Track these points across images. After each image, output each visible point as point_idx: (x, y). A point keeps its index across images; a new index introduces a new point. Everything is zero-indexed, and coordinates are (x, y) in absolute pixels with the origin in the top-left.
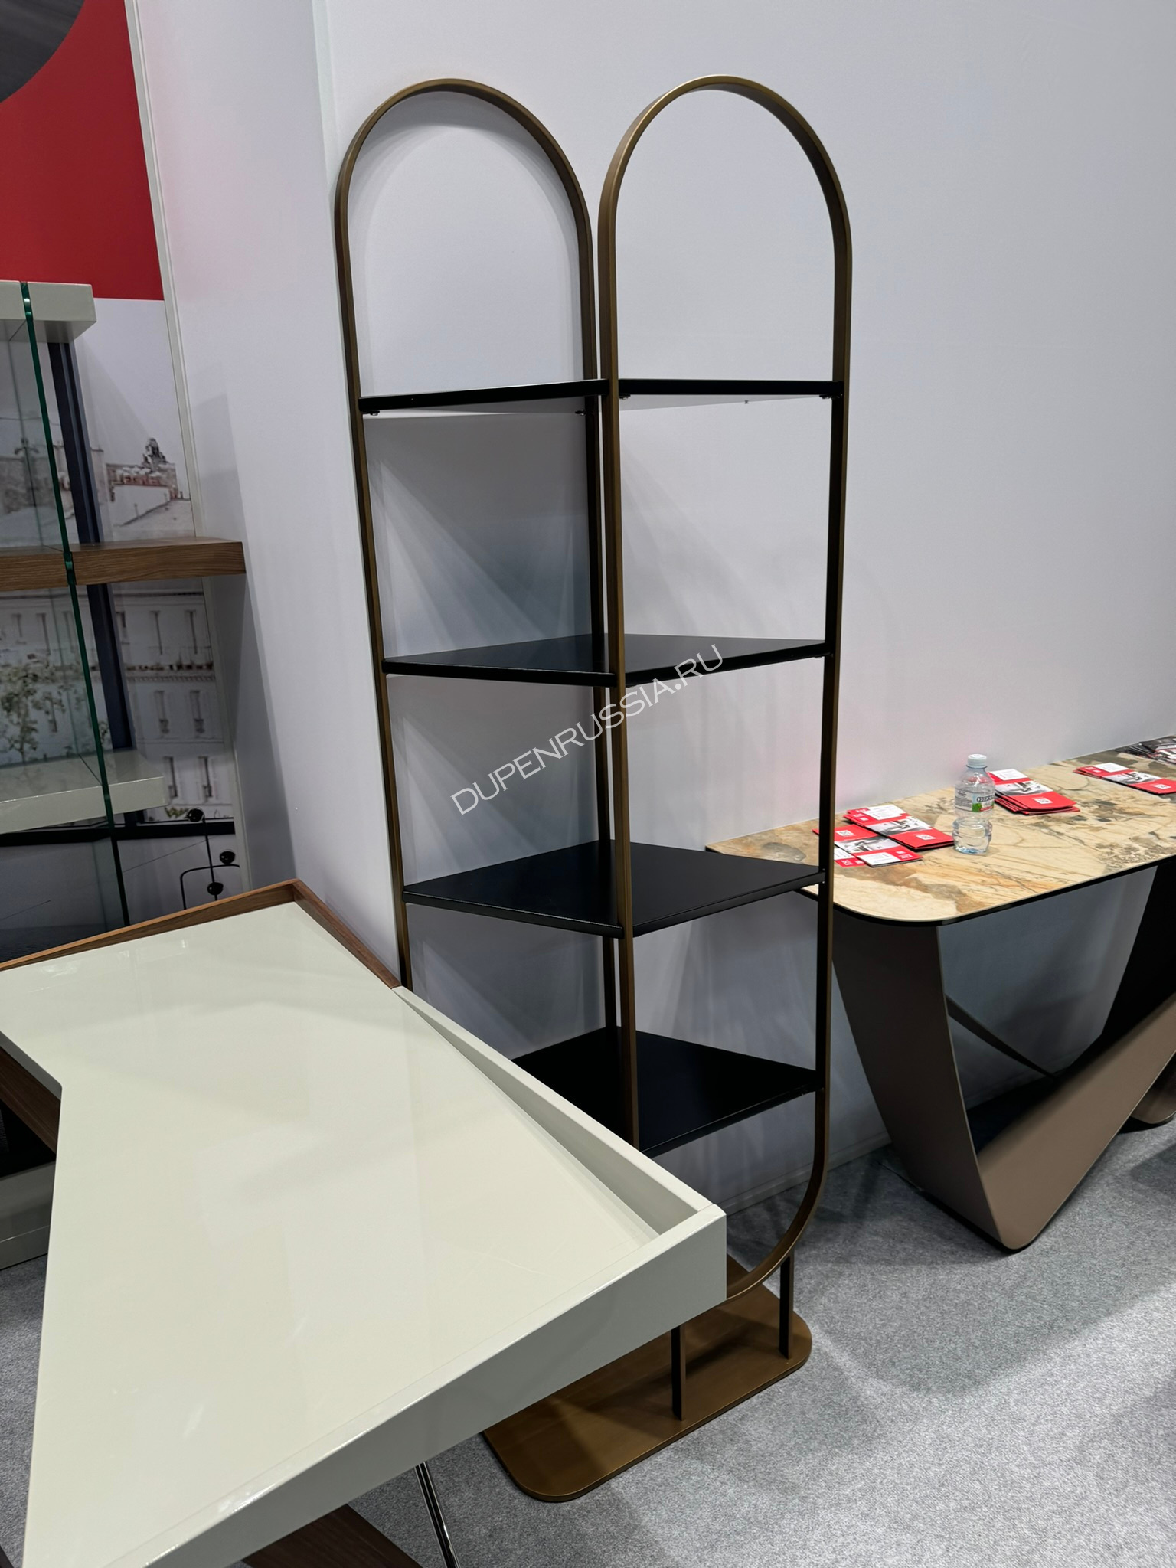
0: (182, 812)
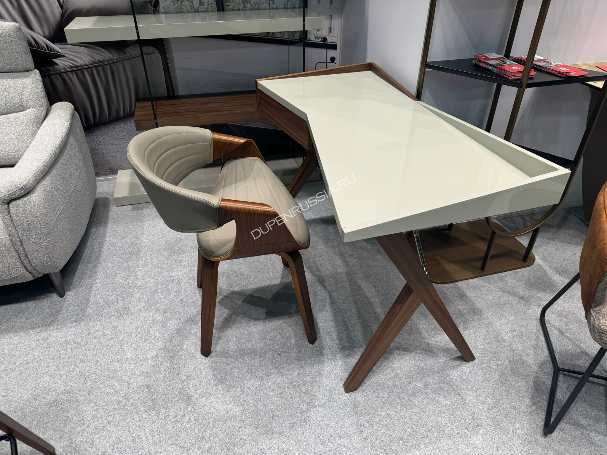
0: (320, 38)
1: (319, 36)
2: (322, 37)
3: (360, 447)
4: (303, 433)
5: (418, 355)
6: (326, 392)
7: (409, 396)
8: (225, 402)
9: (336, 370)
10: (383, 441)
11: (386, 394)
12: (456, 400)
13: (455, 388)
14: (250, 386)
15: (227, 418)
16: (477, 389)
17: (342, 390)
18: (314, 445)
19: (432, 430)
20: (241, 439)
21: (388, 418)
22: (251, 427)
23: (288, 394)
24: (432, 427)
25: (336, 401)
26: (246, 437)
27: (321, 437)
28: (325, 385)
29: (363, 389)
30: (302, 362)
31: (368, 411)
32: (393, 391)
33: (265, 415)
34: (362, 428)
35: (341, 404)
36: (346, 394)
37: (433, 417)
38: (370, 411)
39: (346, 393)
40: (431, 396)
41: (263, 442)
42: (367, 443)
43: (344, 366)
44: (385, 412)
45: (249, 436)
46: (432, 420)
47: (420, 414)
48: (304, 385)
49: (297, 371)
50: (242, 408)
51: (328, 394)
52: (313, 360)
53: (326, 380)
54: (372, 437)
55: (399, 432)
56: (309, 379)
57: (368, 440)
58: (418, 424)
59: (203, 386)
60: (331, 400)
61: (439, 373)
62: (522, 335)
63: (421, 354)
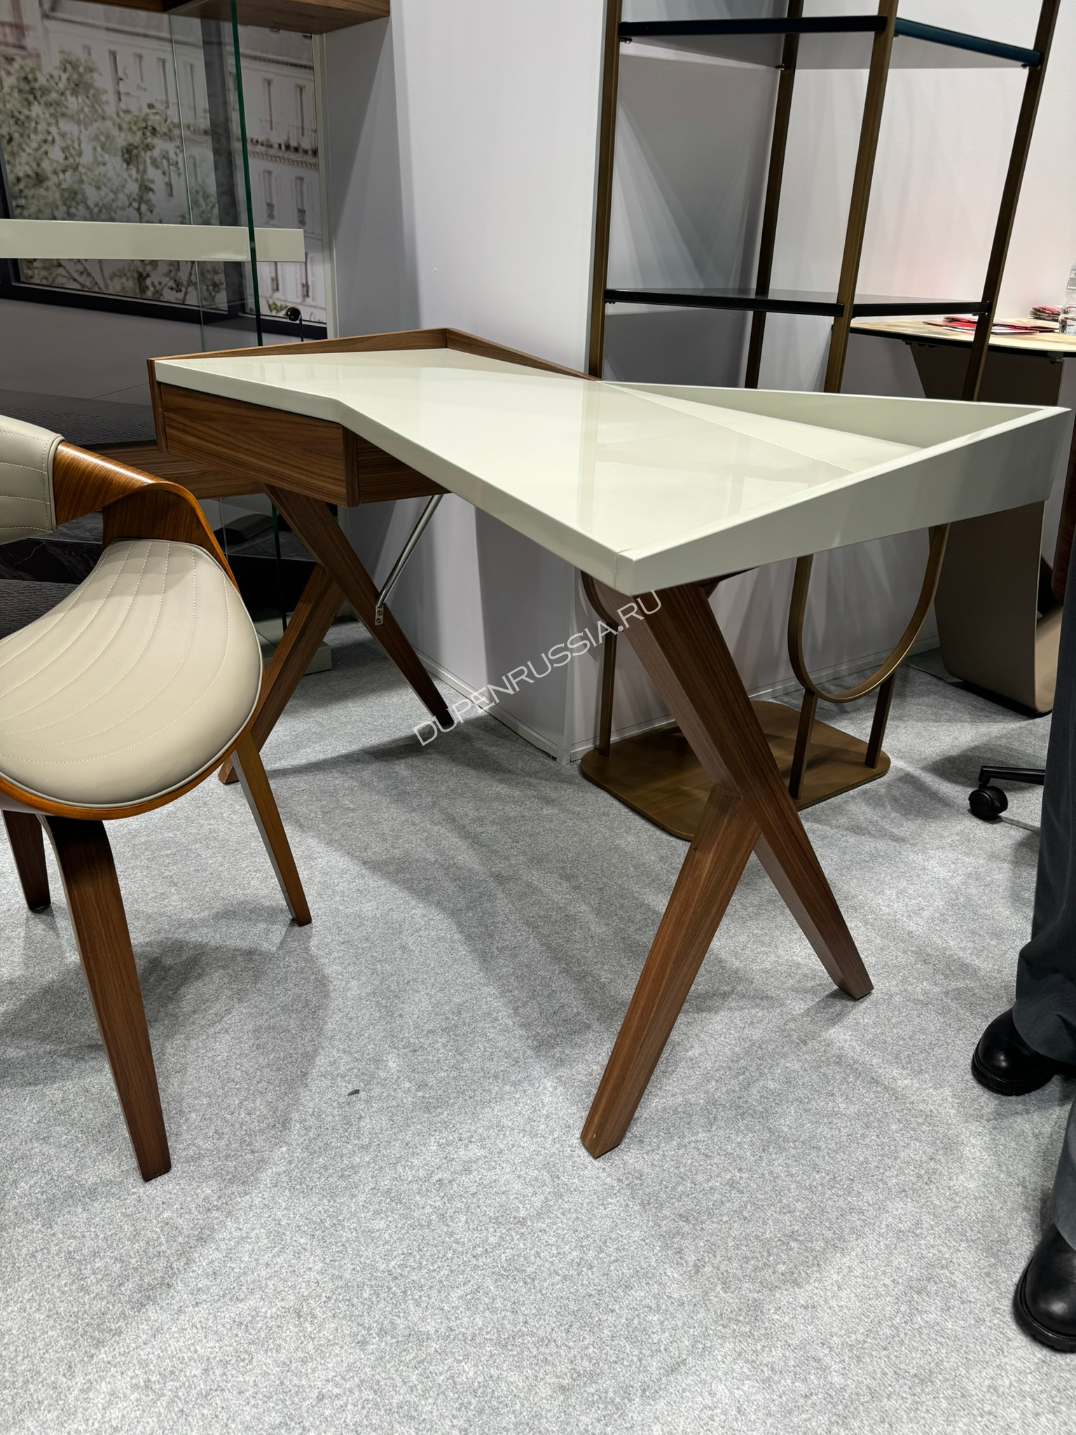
0: (282, 308)
1: (279, 304)
2: (286, 307)
3: (694, 1297)
4: (514, 1312)
5: (737, 1014)
6: (536, 1172)
7: (761, 1120)
8: (229, 1296)
9: (543, 1106)
10: (746, 1259)
11: (700, 1130)
12: (877, 1097)
13: (860, 1069)
14: (301, 1223)
15: (252, 1343)
16: (909, 1056)
17: (580, 1152)
18: (560, 1336)
19: (855, 1188)
20: (321, 1397)
21: (733, 1192)
22: (342, 1347)
23: (428, 1210)
24: (852, 1180)
25: (575, 1190)
26: (336, 1385)
27: (572, 1306)
28: (528, 1155)
29: (636, 1137)
30: (439, 1110)
31: (674, 1188)
32: (715, 1118)
33: (378, 1295)
34: (676, 1240)
35: (595, 1194)
36: (595, 1162)
37: (842, 1154)
38: (680, 1188)
39: (596, 1158)
40: (813, 1102)
41: (398, 1381)
42: (708, 1279)
43: (561, 1089)
44: (719, 1179)
45: (343, 1378)
46: (842, 1163)
47: (809, 1158)
48: (467, 1171)
49: (432, 1138)
50: (292, 1297)
51: (548, 1179)
52: (470, 1098)
53: (525, 1139)
54: (715, 1256)
55: (777, 1221)
56: (475, 1151)
57: (708, 1269)
58: (815, 1183)
59: (135, 1269)
60: (562, 1190)
61: (805, 1043)
62: (942, 915)
63: (742, 1008)
